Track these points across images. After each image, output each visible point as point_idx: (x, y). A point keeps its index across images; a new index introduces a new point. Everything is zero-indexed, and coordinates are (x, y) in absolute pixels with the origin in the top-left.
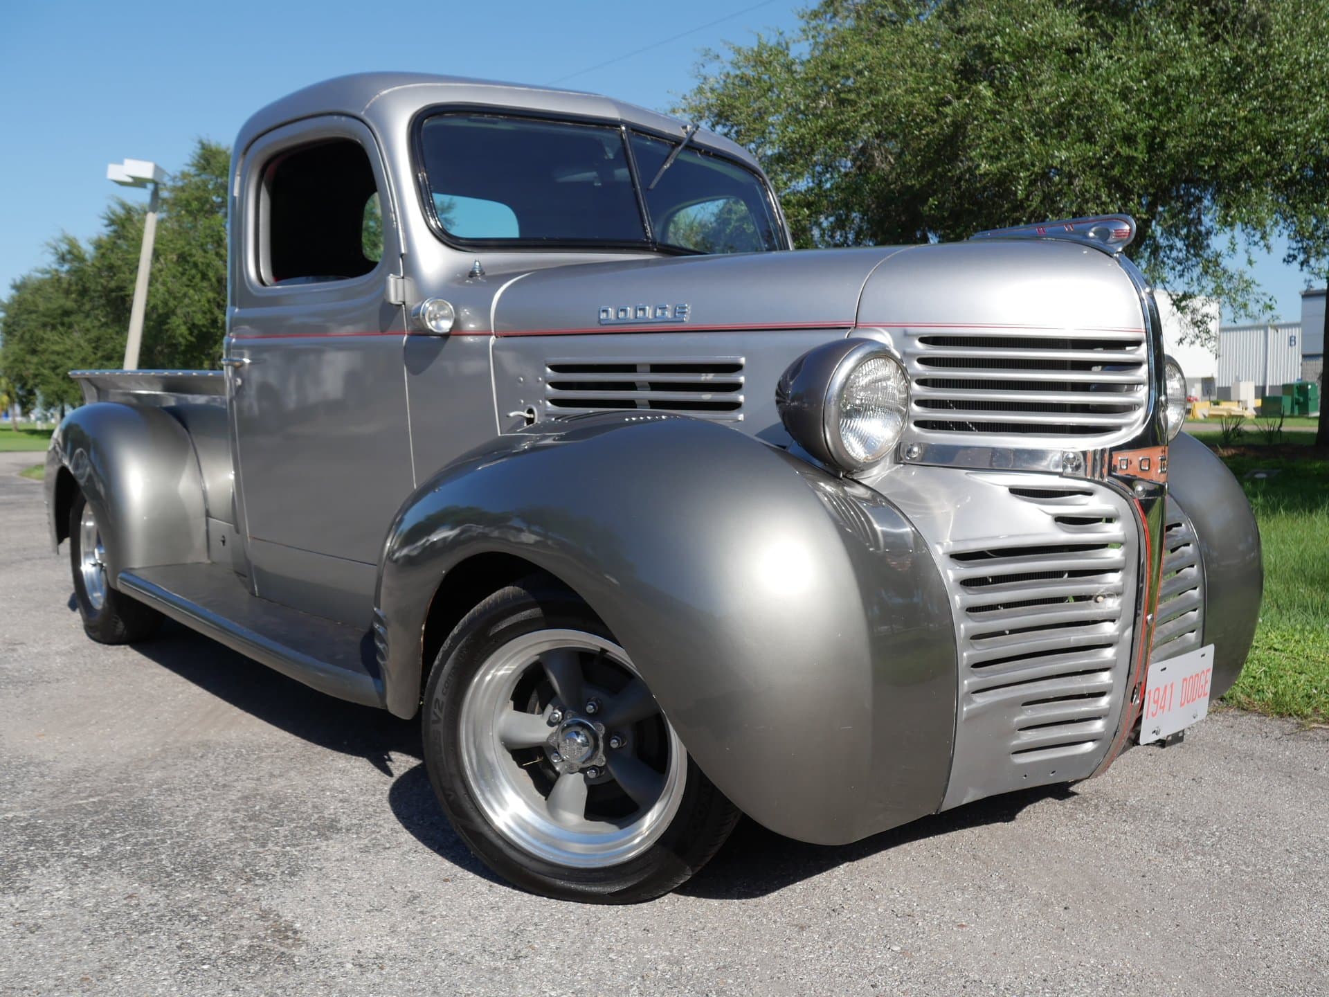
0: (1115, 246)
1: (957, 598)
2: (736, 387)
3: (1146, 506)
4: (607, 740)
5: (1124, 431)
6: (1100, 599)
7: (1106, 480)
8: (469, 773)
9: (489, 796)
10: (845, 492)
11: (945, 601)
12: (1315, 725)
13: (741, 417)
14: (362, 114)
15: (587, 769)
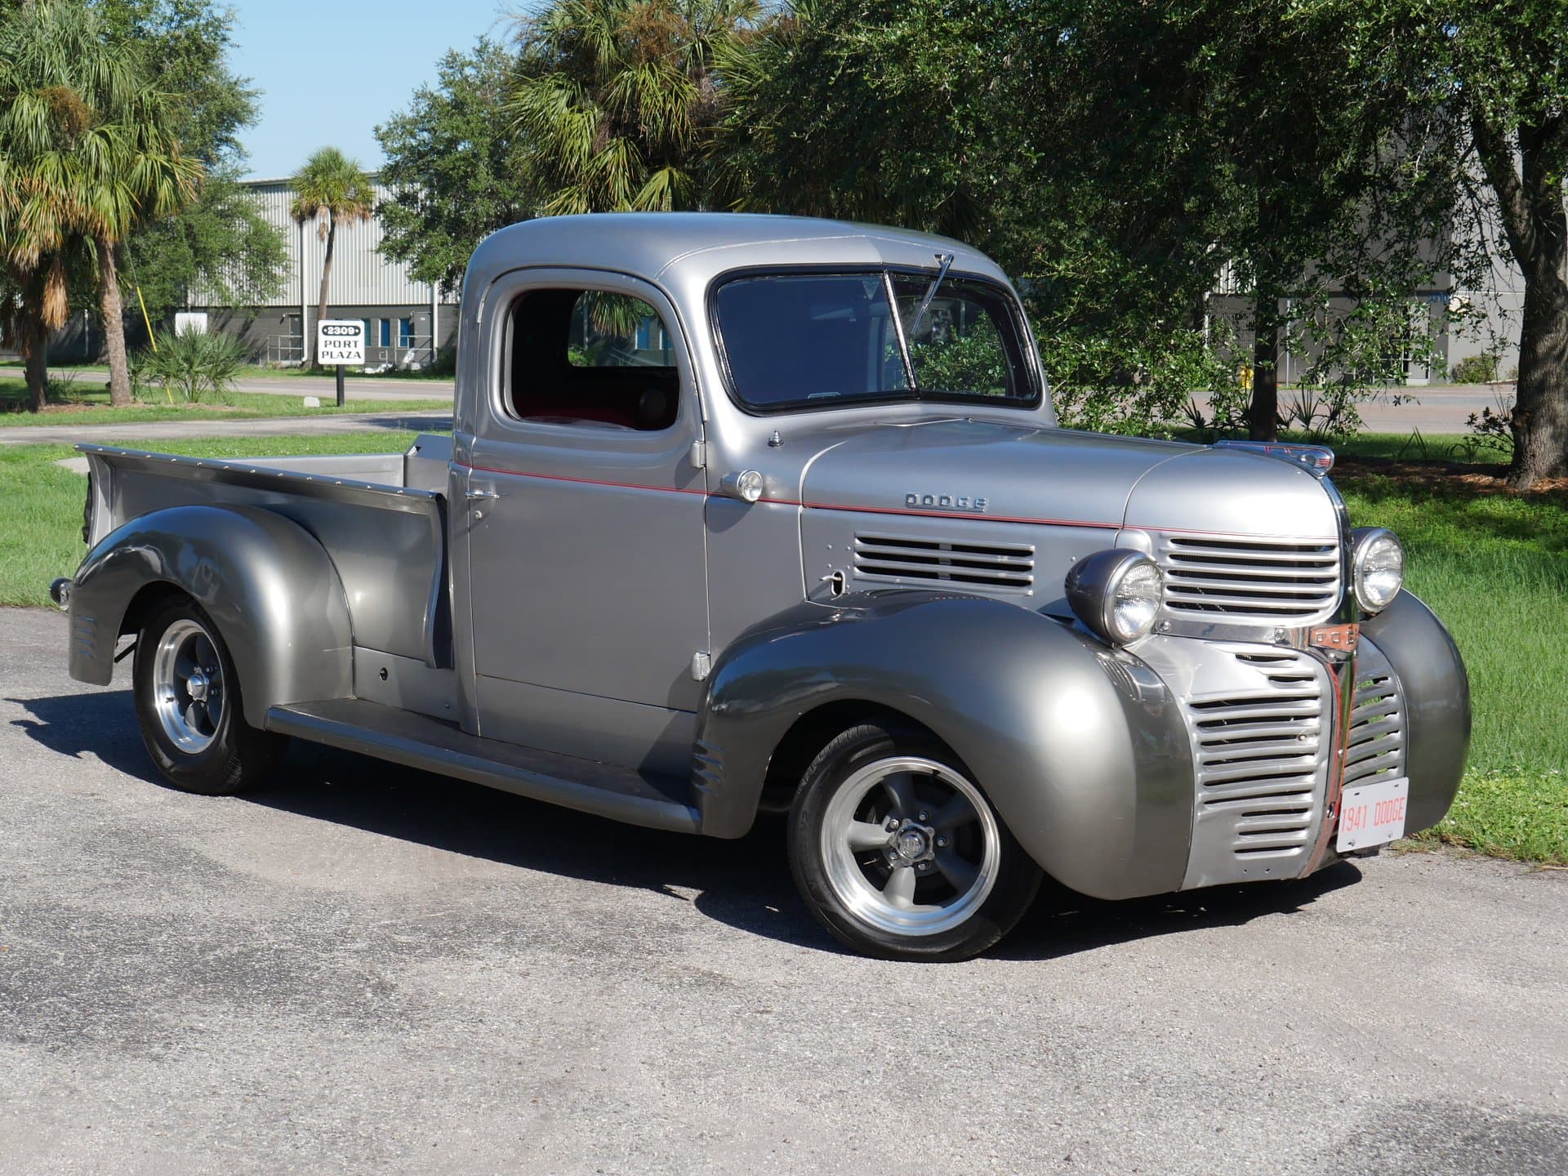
0: (1319, 471)
1: (1195, 735)
2: (1027, 568)
3: (1337, 668)
4: (935, 840)
5: (1320, 613)
6: (1302, 737)
7: (1307, 649)
8: (827, 869)
9: (841, 886)
10: (1116, 659)
11: (1186, 738)
12: (1548, 867)
13: (1030, 592)
14: (656, 281)
15: (917, 863)
